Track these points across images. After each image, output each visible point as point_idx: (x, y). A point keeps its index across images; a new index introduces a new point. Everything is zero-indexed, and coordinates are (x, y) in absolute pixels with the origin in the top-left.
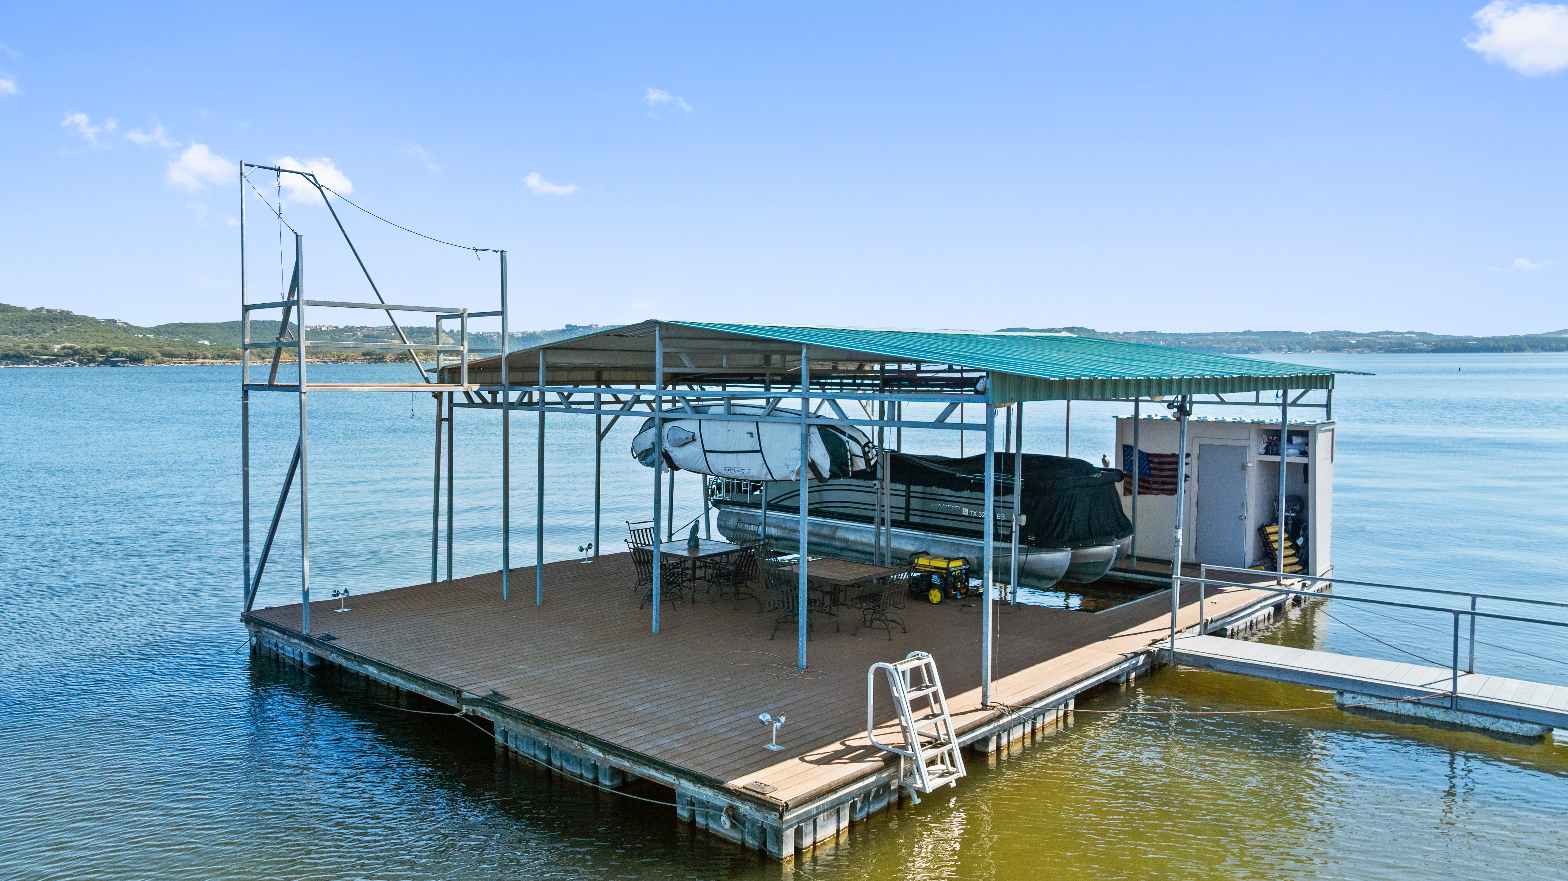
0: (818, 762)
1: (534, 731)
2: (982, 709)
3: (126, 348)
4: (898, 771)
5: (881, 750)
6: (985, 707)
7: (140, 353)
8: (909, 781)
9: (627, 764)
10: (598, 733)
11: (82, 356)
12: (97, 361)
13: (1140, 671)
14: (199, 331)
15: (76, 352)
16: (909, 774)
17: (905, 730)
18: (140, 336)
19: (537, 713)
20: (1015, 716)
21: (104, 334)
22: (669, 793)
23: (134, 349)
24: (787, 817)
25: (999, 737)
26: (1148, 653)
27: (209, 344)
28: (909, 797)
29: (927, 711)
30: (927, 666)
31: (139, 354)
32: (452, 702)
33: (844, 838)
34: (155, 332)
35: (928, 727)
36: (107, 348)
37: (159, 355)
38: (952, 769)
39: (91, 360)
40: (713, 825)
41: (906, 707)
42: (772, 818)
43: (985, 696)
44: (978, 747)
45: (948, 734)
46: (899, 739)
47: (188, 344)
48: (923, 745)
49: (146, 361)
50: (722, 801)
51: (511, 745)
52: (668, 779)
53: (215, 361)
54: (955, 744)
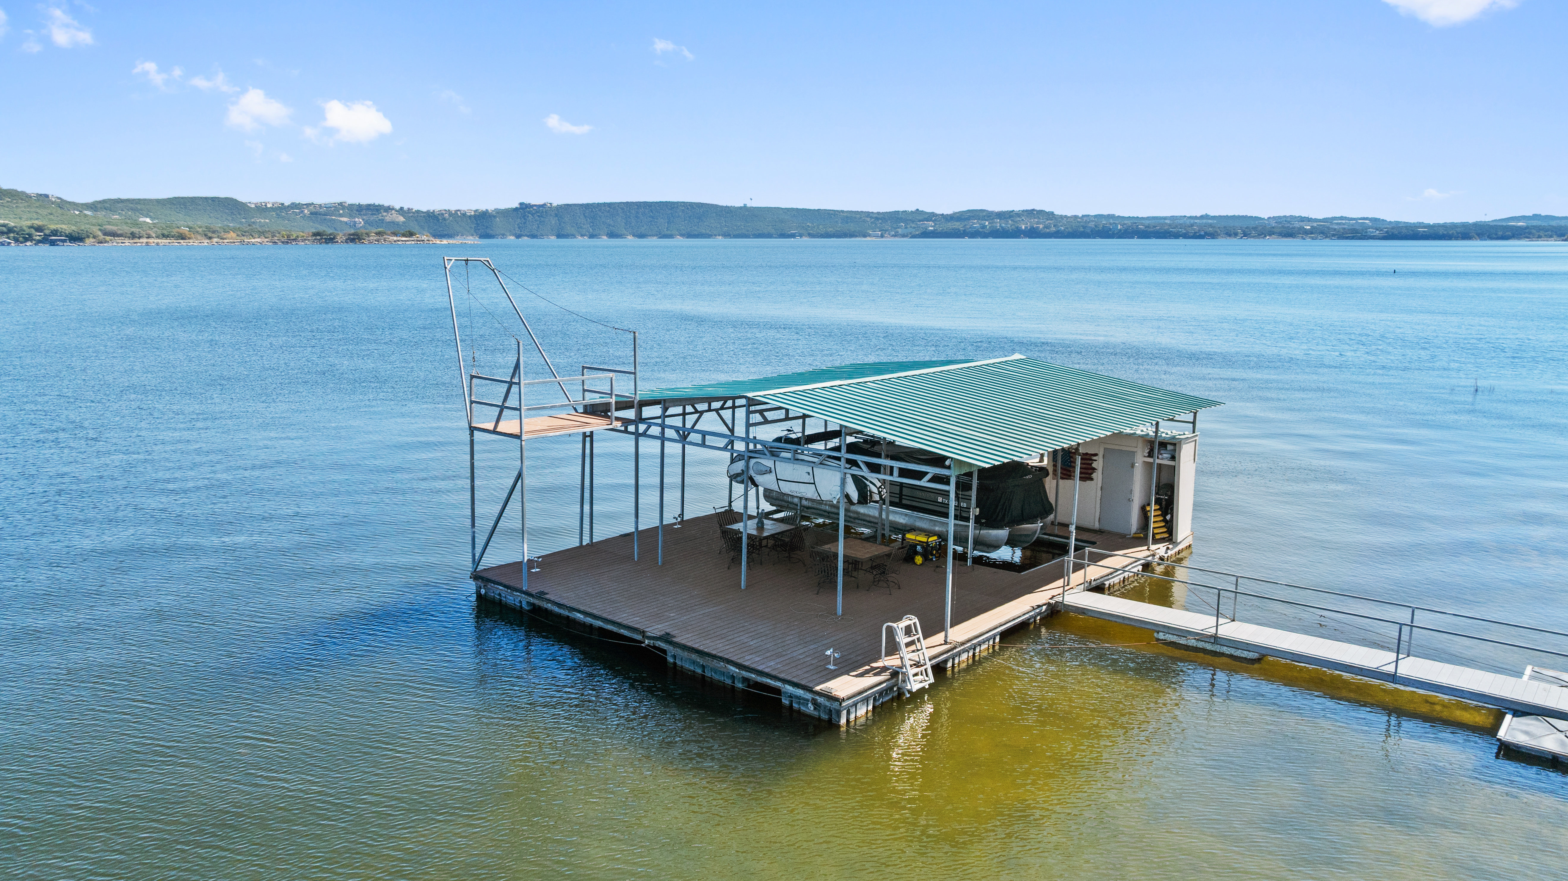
0: (856, 676)
1: (694, 656)
2: (944, 644)
3: (64, 226)
4: (898, 680)
5: (889, 669)
6: (946, 643)
7: (80, 232)
8: (904, 685)
9: (754, 676)
10: (734, 659)
11: (17, 234)
12: (35, 240)
13: (1043, 615)
14: (139, 207)
15: (10, 230)
16: (904, 681)
17: (901, 658)
18: (77, 213)
19: (696, 646)
20: (962, 648)
21: (39, 211)
22: (778, 691)
23: (73, 228)
24: (844, 704)
25: (953, 659)
26: (1049, 604)
27: (151, 222)
28: (904, 694)
29: (913, 648)
30: (915, 624)
31: (78, 233)
32: (639, 637)
33: (870, 714)
34: (92, 208)
35: (916, 658)
36: (44, 226)
37: (100, 233)
38: (927, 679)
39: (28, 238)
40: (803, 708)
41: (903, 646)
42: (835, 705)
43: (946, 636)
44: (942, 665)
45: (924, 660)
46: (898, 662)
47: (129, 221)
48: (911, 666)
49: (87, 241)
50: (809, 696)
51: (679, 663)
52: (779, 684)
53: (159, 241)
54: (928, 666)
